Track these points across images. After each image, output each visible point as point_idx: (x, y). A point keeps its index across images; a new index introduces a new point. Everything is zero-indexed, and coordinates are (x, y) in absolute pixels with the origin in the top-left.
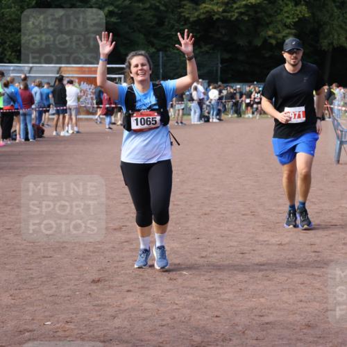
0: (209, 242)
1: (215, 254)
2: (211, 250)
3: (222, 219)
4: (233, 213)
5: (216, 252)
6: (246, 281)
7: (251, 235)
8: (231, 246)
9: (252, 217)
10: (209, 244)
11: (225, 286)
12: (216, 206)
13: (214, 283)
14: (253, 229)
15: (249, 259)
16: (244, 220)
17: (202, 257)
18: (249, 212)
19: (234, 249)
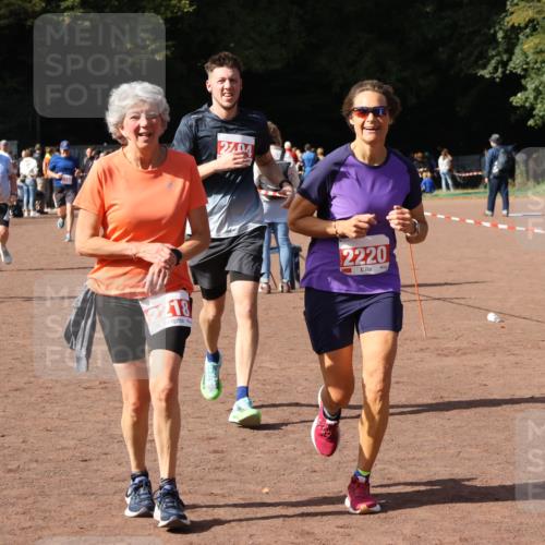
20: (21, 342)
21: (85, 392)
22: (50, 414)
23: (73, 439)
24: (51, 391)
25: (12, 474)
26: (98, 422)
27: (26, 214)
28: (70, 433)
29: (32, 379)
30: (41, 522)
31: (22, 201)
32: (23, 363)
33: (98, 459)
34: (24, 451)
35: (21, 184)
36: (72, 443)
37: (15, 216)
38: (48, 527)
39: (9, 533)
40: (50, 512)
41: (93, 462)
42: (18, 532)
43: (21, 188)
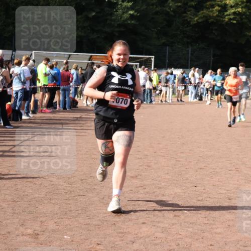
0: (204, 189)
1: (208, 199)
2: (205, 195)
3: (213, 173)
4: (222, 168)
5: (210, 198)
6: (233, 220)
7: (236, 186)
8: (220, 193)
9: (237, 172)
10: (204, 191)
11: (216, 223)
12: (209, 163)
13: (208, 220)
14: (237, 181)
15: (235, 203)
16: (230, 174)
17: (199, 200)
18: (234, 168)
19: (224, 195)
20: (203, 150)
21: (229, 172)
22: (214, 179)
23: (224, 190)
24: (216, 170)
25: (199, 202)
26: (235, 184)
27: (204, 99)
28: (223, 187)
29: (207, 165)
30: (212, 222)
31: (203, 94)
32: (203, 158)
33: (235, 199)
34: (204, 193)
35: (203, 87)
36: (224, 192)
37: (199, 100)
38: (215, 224)
39: (199, 225)
40: (215, 218)
41: (234, 200)
42: (203, 225)
43: (203, 88)
